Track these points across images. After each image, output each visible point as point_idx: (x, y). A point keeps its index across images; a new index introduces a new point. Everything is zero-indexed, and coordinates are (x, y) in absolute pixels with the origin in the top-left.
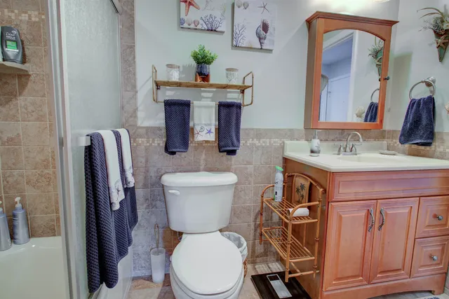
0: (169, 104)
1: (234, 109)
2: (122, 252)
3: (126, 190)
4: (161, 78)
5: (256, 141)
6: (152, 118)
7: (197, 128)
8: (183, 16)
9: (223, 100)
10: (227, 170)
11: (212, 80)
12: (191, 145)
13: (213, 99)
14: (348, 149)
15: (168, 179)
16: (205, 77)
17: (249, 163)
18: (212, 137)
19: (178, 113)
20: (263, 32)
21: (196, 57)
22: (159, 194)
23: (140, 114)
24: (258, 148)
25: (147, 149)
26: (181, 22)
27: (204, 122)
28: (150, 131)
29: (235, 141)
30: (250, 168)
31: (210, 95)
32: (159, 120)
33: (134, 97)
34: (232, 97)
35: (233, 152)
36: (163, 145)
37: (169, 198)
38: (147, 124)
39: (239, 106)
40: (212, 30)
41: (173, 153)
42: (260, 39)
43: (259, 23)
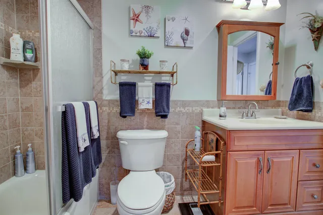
0: (122, 85)
1: (165, 87)
4: (118, 69)
5: (182, 109)
6: (112, 94)
7: (140, 100)
8: (132, 28)
9: (158, 81)
10: (162, 128)
11: (150, 69)
12: (137, 112)
13: (152, 81)
14: (249, 115)
15: (121, 134)
16: (145, 67)
17: (177, 124)
18: (150, 106)
19: (128, 91)
20: (185, 36)
21: (139, 54)
22: (115, 144)
23: (105, 92)
24: (183, 114)
25: (109, 114)
26: (131, 32)
27: (145, 96)
28: (111, 102)
29: (166, 108)
30: (179, 128)
31: (151, 78)
32: (116, 96)
33: (101, 81)
34: (165, 79)
35: (165, 117)
36: (119, 111)
38: (108, 98)
39: (168, 86)
40: (151, 36)
41: (125, 117)
42: (184, 40)
43: (183, 30)
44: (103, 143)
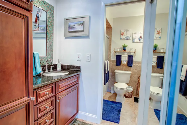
0: (117, 56)
1: (131, 57)
2: (107, 82)
3: (108, 72)
4: (116, 51)
5: (138, 65)
6: (114, 58)
7: (123, 61)
8: (121, 37)
9: (129, 55)
10: (130, 71)
11: (127, 51)
12: (121, 65)
13: (127, 54)
15: (116, 71)
16: (125, 50)
17: (136, 70)
18: (126, 63)
19: (119, 58)
20: (140, 39)
21: (123, 46)
22: (114, 74)
23: (111, 58)
24: (138, 66)
25: (112, 65)
26: (121, 38)
27: (124, 59)
28: (113, 61)
29: (131, 64)
30: (136, 71)
31: (127, 53)
32: (115, 59)
33: (110, 54)
34: (132, 54)
35: (131, 67)
36: (115, 64)
37: (116, 75)
38: (112, 60)
39: (133, 56)
40: (128, 39)
41: (117, 66)
42: (139, 40)
43: (139, 37)
44: (110, 74)
